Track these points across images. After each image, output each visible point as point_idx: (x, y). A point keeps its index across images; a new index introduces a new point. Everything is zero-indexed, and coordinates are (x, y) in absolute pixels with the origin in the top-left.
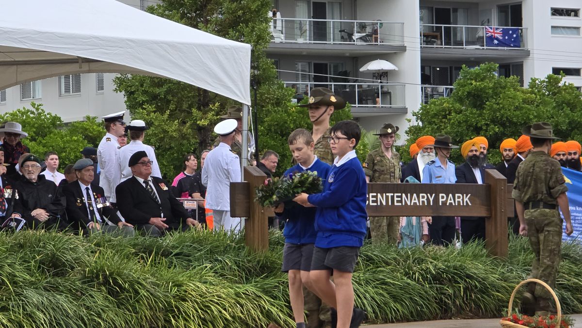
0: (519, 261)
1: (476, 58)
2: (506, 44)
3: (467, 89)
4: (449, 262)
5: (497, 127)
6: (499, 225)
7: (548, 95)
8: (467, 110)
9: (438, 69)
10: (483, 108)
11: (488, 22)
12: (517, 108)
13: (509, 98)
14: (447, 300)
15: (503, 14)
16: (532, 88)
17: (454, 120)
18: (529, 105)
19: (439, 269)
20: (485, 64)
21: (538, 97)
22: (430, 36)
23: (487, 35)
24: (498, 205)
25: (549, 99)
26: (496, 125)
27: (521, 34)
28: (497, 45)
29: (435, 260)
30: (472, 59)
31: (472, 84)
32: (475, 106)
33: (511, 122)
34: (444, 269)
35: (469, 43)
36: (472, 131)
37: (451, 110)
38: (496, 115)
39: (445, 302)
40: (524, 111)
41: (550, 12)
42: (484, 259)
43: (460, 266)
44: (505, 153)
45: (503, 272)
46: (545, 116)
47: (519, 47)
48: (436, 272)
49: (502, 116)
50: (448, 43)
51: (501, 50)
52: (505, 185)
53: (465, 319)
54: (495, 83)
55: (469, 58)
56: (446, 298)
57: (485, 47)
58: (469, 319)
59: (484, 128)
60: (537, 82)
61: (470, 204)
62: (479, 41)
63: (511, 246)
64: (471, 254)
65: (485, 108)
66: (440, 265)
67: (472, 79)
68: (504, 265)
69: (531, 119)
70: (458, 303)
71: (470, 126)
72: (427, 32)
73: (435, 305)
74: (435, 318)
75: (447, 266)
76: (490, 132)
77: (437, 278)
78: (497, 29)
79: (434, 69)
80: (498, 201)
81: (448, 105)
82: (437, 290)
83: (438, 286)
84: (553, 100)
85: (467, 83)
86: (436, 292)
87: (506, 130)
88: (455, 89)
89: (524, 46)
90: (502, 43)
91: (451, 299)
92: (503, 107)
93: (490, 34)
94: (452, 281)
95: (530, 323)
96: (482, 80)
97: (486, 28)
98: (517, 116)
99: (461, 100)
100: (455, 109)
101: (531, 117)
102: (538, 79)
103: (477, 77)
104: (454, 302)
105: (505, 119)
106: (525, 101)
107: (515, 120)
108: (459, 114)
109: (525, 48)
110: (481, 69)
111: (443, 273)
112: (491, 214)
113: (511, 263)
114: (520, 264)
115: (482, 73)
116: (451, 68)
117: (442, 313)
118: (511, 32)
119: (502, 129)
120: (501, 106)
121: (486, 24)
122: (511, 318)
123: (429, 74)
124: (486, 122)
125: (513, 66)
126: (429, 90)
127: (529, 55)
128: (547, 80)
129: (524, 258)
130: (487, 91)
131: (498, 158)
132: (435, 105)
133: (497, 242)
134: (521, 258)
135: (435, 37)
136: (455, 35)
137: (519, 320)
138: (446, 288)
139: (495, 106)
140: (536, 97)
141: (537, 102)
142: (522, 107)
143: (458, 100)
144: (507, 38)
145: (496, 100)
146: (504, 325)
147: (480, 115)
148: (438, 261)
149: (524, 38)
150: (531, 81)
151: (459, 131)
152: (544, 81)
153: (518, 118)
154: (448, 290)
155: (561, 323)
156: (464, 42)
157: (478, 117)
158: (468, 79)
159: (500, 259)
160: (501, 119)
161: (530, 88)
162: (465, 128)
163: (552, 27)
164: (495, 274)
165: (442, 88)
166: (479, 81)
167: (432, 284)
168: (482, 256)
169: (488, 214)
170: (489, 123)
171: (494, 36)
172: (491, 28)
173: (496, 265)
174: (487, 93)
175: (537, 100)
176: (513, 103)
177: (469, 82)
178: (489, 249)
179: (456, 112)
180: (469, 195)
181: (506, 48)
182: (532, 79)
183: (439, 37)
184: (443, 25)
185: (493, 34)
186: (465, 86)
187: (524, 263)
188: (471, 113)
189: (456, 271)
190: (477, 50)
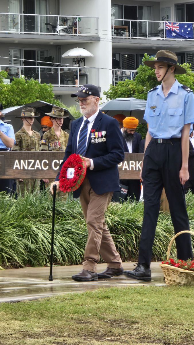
1: (157, 47)
2: (182, 36)
3: (148, 73)
4: (123, 216)
9: (126, 56)
11: (168, 18)
15: (180, 11)
19: (115, 222)
22: (120, 28)
23: (167, 29)
28: (175, 37)
29: (112, 214)
34: (119, 222)
35: (151, 35)
37: (135, 90)
39: (120, 248)
43: (132, 220)
47: (193, 38)
48: (113, 224)
50: (134, 34)
51: (178, 41)
55: (151, 47)
56: (121, 245)
57: (165, 39)
62: (160, 33)
66: (116, 218)
70: (130, 249)
72: (118, 26)
75: (121, 219)
77: (113, 229)
78: (175, 24)
79: (123, 55)
81: (132, 86)
83: (114, 235)
88: (139, 73)
90: (178, 36)
91: (124, 246)
94: (126, 232)
95: (184, 266)
97: (166, 23)
99: (143, 82)
100: (138, 89)
104: (127, 248)
111: (119, 225)
116: (137, 55)
118: (186, 26)
121: (166, 19)
123: (119, 60)
126: (119, 73)
132: (122, 86)
133: (163, 200)
135: (124, 30)
136: (141, 28)
138: (120, 237)
144: (182, 31)
146: (163, 267)
148: (115, 215)
154: (122, 239)
156: (148, 34)
159: (165, 214)
164: (161, 226)
165: (129, 72)
172: (170, 23)
179: (139, 92)
181: (182, 40)
183: (127, 30)
184: (131, 20)
185: (171, 28)
186: (147, 70)
189: (128, 224)
190: (158, 41)
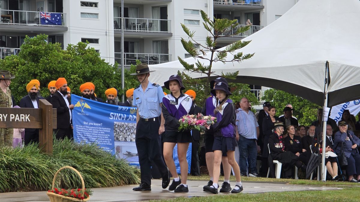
0: (59, 156)
1: (34, 31)
2: (53, 23)
3: (29, 50)
4: (16, 156)
5: (47, 74)
6: (47, 134)
7: (79, 55)
8: (29, 63)
9: (11, 38)
10: (39, 62)
11: (42, 9)
12: (59, 62)
13: (55, 56)
14: (14, 180)
15: (51, 4)
16: (69, 50)
17: (20, 69)
18: (67, 60)
19: (9, 161)
20: (40, 35)
21: (72, 55)
22: (5, 17)
23: (41, 17)
24: (47, 121)
25: (79, 57)
26: (47, 73)
27: (62, 17)
28: (48, 24)
29: (7, 155)
30: (32, 32)
31: (32, 47)
32: (33, 61)
33: (56, 71)
34: (13, 161)
35: (30, 22)
36: (32, 76)
37: (19, 63)
38: (46, 67)
39: (13, 181)
40: (64, 64)
41: (80, 4)
42: (38, 154)
43: (23, 159)
44: (51, 90)
45: (49, 163)
46: (77, 67)
47: (61, 25)
48: (8, 162)
49: (50, 67)
50: (17, 22)
51: (50, 26)
52: (51, 109)
53: (25, 191)
54: (46, 47)
55: (30, 31)
56: (14, 178)
57: (40, 25)
58: (28, 191)
59: (39, 74)
60: (72, 46)
61: (29, 121)
62: (36, 21)
63: (54, 146)
64: (29, 151)
65: (40, 62)
66: (10, 158)
67: (32, 44)
68: (50, 158)
69: (68, 69)
70: (21, 181)
71: (30, 73)
72: (4, 15)
73: (7, 183)
74: (7, 191)
75: (14, 159)
76: (43, 77)
77: (8, 167)
78: (47, 13)
79: (8, 37)
80: (47, 119)
81: (16, 60)
82: (8, 173)
83: (9, 171)
84: (82, 58)
85: (29, 47)
86: (8, 175)
87: (53, 76)
88: (21, 50)
89: (64, 25)
90: (50, 22)
91: (17, 179)
92: (51, 62)
93: (43, 16)
94: (18, 168)
95: (66, 193)
96: (38, 45)
97: (40, 13)
98: (59, 67)
99: (24, 57)
100: (21, 62)
101: (68, 68)
102: (72, 45)
103: (35, 43)
104: (19, 181)
105: (52, 69)
106: (64, 58)
107: (58, 70)
108: (23, 66)
109: (65, 26)
110: (37, 38)
111: (12, 163)
112: (43, 127)
113: (55, 157)
114: (60, 158)
115: (38, 41)
116: (18, 37)
117: (11, 188)
118: (56, 16)
119: (50, 75)
120: (50, 61)
121: (41, 10)
122: (54, 190)
123: (5, 41)
124: (40, 71)
125: (57, 36)
126: (5, 50)
127: (67, 30)
128: (78, 45)
129: (62, 154)
130: (41, 52)
131: (48, 93)
132: (8, 60)
133: (46, 144)
134: (61, 154)
135: (9, 18)
136: (21, 17)
137: (59, 192)
138: (14, 172)
139: (46, 61)
140: (71, 56)
141: (72, 59)
142: (63, 62)
143: (23, 57)
144: (53, 19)
145: (46, 58)
146: (49, 195)
147: (37, 66)
148: (9, 156)
149: (64, 20)
150: (68, 46)
151: (23, 76)
152: (76, 46)
153: (60, 68)
154: (15, 174)
155: (84, 194)
156: (27, 21)
157: (35, 68)
158: (29, 44)
159: (48, 155)
160: (50, 69)
161: (68, 50)
162: (27, 74)
163: (81, 13)
164: (45, 164)
165: (13, 50)
166: (36, 46)
167: (5, 170)
168: (36, 153)
169: (41, 127)
170: (42, 71)
171: (46, 18)
172: (44, 13)
173: (45, 158)
174: (41, 53)
175: (72, 58)
176: (57, 59)
177: (30, 46)
178: (41, 148)
179: (21, 65)
180: (29, 115)
181: (53, 26)
182: (69, 45)
183: (11, 18)
184: (14, 11)
185: (45, 17)
186: (28, 48)
187: (63, 157)
188: (31, 65)
189: (20, 162)
190: (35, 26)
